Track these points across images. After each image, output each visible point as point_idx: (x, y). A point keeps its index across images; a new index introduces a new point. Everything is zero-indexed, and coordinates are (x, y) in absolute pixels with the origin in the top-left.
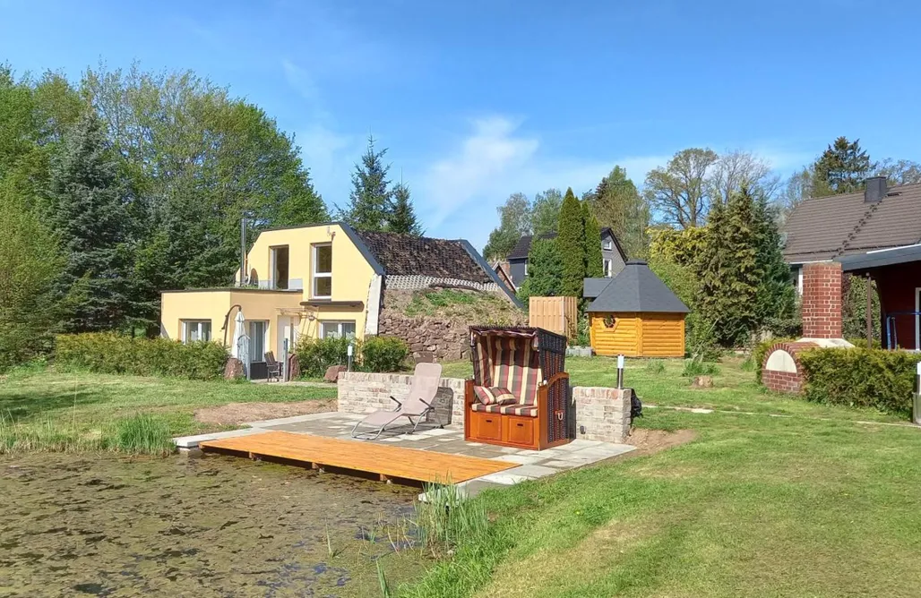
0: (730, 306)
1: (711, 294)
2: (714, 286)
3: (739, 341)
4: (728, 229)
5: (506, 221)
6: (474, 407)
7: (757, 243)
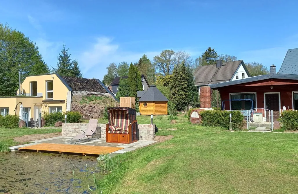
0: (180, 99)
1: (174, 95)
2: (175, 93)
3: (183, 109)
4: (179, 76)
5: (109, 72)
6: (109, 132)
7: (187, 80)
